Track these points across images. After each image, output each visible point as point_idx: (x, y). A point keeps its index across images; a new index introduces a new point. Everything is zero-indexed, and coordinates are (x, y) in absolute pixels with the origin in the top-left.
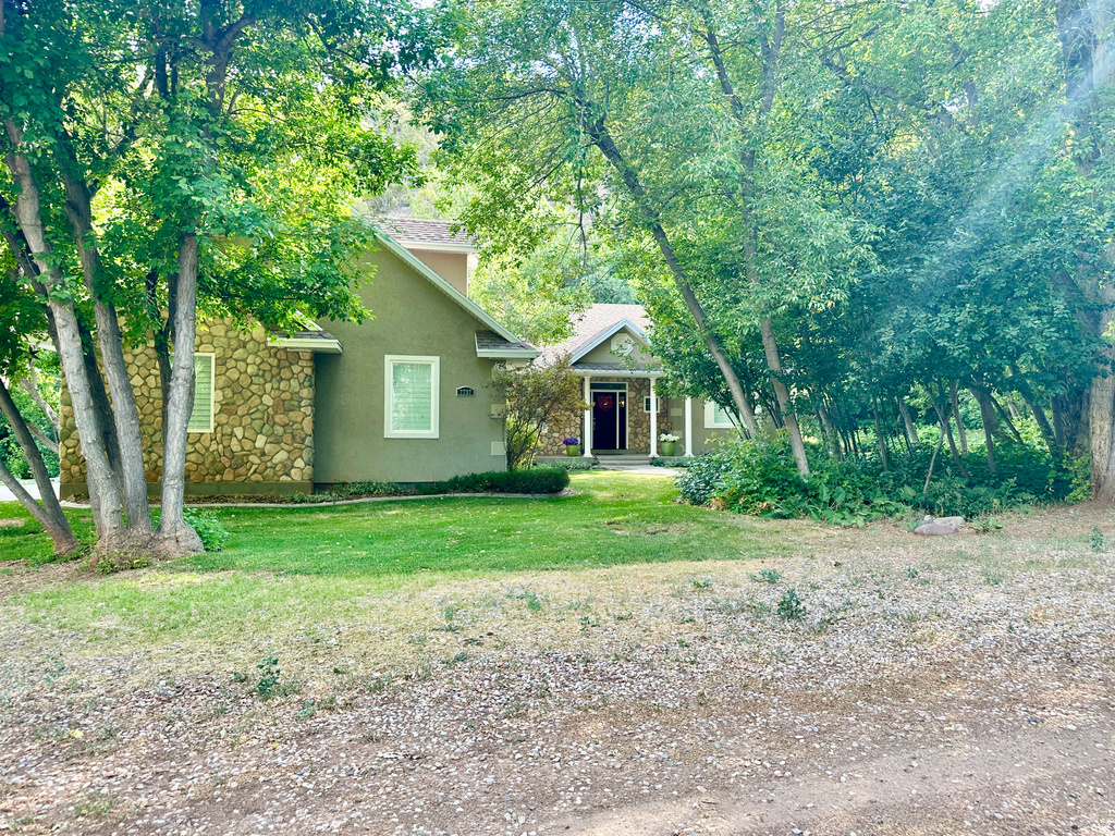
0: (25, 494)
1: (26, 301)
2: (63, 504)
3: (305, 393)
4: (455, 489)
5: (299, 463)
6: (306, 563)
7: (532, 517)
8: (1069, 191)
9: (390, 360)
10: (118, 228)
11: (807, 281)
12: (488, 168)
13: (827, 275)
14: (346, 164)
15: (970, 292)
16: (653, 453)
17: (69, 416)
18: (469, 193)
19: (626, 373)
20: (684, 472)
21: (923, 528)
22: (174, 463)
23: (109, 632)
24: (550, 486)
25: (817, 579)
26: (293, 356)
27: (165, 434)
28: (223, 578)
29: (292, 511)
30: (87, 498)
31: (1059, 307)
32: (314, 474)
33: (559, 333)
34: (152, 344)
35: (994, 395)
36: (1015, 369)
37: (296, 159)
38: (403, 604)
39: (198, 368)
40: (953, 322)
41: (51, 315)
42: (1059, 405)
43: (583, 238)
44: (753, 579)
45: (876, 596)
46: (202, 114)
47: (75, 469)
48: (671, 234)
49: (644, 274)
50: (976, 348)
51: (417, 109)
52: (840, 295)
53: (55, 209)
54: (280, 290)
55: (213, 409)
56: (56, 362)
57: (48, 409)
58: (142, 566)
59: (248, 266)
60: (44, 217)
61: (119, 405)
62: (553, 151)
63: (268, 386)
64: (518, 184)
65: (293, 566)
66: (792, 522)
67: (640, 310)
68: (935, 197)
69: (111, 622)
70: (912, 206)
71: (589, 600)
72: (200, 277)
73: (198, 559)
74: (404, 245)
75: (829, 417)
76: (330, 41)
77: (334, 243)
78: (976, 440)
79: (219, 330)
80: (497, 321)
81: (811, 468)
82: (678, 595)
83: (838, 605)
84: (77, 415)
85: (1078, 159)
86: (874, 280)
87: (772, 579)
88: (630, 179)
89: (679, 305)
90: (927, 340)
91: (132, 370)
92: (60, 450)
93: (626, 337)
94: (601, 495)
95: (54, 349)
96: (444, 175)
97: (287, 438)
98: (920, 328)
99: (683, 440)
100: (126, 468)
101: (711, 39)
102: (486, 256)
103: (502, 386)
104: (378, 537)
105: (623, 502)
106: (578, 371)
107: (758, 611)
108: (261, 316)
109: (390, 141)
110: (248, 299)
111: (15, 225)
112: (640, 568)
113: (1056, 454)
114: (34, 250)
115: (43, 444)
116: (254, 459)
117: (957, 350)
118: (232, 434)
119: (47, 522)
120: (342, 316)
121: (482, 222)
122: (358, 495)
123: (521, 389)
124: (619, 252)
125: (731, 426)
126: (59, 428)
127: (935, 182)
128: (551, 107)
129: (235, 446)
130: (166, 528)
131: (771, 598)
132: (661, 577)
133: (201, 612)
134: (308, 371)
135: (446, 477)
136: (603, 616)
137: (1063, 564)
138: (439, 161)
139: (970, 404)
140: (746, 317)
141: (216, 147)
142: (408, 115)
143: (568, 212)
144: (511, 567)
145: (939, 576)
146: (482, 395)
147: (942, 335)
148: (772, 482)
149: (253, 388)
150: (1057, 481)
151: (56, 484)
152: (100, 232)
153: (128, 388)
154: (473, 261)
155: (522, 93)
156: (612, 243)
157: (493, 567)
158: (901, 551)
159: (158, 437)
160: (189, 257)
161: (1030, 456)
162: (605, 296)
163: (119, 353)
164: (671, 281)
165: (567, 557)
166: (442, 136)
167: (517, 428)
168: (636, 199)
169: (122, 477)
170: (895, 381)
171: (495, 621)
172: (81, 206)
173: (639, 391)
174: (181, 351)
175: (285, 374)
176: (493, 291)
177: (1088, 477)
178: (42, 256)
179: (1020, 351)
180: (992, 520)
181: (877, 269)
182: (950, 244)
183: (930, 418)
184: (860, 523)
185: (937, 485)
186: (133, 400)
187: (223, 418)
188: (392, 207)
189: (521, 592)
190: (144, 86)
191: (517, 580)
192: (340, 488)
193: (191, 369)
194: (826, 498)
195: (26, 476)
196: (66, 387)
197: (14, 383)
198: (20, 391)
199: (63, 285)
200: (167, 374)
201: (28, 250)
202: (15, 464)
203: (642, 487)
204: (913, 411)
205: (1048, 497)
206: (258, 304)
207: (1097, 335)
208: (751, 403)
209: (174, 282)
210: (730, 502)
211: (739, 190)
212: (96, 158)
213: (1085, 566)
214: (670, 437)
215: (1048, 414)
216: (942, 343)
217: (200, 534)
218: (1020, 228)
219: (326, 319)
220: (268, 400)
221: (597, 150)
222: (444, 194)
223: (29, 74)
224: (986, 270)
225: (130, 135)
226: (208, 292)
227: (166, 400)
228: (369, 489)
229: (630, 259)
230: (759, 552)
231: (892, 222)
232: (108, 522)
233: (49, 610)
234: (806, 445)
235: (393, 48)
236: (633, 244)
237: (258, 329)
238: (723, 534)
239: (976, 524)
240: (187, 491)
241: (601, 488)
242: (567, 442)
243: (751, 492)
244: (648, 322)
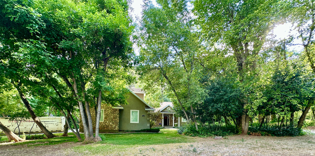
0: (74, 131)
1: (74, 101)
2: (80, 133)
3: (118, 116)
4: (141, 131)
5: (117, 127)
6: (118, 143)
7: (154, 136)
8: (239, 85)
9: (131, 111)
10: (89, 89)
11: (198, 99)
12: (147, 81)
13: (201, 98)
14: (125, 80)
15: (223, 101)
16: (173, 126)
17: (81, 119)
18: (145, 84)
19: (169, 113)
20: (178, 129)
21: (216, 138)
22: (97, 127)
23: (86, 153)
24: (157, 131)
25: (199, 146)
26: (116, 110)
27: (96, 122)
28: (105, 145)
29: (116, 134)
30: (84, 132)
31: (237, 104)
32: (119, 129)
33: (158, 107)
34: (94, 108)
35: (227, 117)
36: (230, 113)
37: (117, 79)
38: (133, 150)
39: (101, 112)
40: (220, 106)
41: (78, 103)
42: (237, 119)
43: (162, 92)
44: (189, 146)
45: (208, 149)
46: (102, 71)
47: (82, 127)
48: (176, 91)
49: (172, 97)
50: (224, 110)
51: (136, 72)
52: (203, 101)
53: (79, 86)
54: (114, 99)
55: (103, 118)
56: (79, 110)
57: (77, 118)
58: (92, 143)
59: (109, 96)
60: (77, 87)
61: (89, 117)
62: (158, 78)
63: (112, 115)
64: (152, 83)
65: (116, 143)
66: (195, 137)
67: (171, 103)
68: (218, 86)
69: (87, 152)
70: (214, 87)
71: (163, 149)
72: (102, 97)
73: (101, 142)
74: (134, 92)
75: (201, 120)
76: (123, 60)
77: (123, 92)
78: (224, 124)
79: (105, 106)
80: (148, 104)
81: (198, 128)
82: (177, 148)
83: (202, 150)
84: (82, 119)
85: (240, 80)
86: (208, 99)
87: (192, 146)
88: (170, 82)
89: (178, 102)
90: (216, 108)
91: (91, 112)
92: (79, 124)
93: (169, 107)
94: (165, 133)
95: (79, 108)
96: (140, 82)
97: (115, 123)
98: (215, 107)
99: (178, 124)
100: (90, 127)
101: (183, 61)
102: (147, 94)
103: (149, 115)
104: (129, 139)
105: (169, 134)
106: (161, 113)
107: (190, 151)
108: (111, 103)
109: (132, 76)
110: (109, 101)
111: (73, 89)
112: (171, 144)
113: (237, 127)
114: (76, 93)
115: (77, 124)
116: (110, 126)
117: (221, 110)
118: (106, 122)
119: (77, 136)
120: (124, 104)
121: (146, 89)
122: (126, 132)
123: (152, 115)
124: (168, 94)
125: (186, 122)
126: (79, 121)
127: (218, 84)
128: (157, 71)
129: (107, 124)
130: (96, 137)
131: (192, 149)
132: (174, 146)
133: (101, 150)
134: (118, 112)
135: (140, 129)
136: (165, 152)
137: (237, 144)
138: (139, 79)
139: (223, 118)
140: (188, 104)
141: (104, 77)
142: (135, 72)
143: (160, 87)
144: (150, 144)
145: (218, 146)
146: (146, 116)
147: (219, 108)
148: (192, 131)
149: (110, 115)
150: (237, 131)
151: (79, 130)
152: (86, 90)
153: (90, 115)
154: (145, 95)
155: (153, 69)
156: (167, 92)
157: (147, 144)
158: (212, 142)
159: (94, 123)
160: (100, 94)
161: (232, 127)
162: (166, 101)
163: (89, 109)
164: (176, 98)
165: (159, 142)
166: (140, 76)
167: (151, 122)
168: (171, 86)
169: (89, 129)
170: (211, 115)
171: (148, 152)
172: (83, 86)
173: (171, 116)
174: (99, 109)
175: (115, 113)
176: (148, 100)
177: (241, 130)
178: (77, 94)
179: (231, 110)
180: (226, 137)
181: (209, 97)
182: (220, 93)
183: (217, 121)
184: (206, 137)
185: (218, 131)
186: (91, 117)
187: (105, 120)
188: (132, 86)
189: (152, 148)
190: (94, 67)
191: (151, 146)
192: (123, 131)
193: (100, 112)
194: (200, 133)
195: (74, 129)
196: (80, 114)
197: (72, 113)
198: (73, 115)
199: (80, 98)
200: (96, 113)
201: (75, 93)
202: (72, 127)
203: (171, 131)
204: (214, 120)
205: (235, 133)
206: (111, 102)
207: (243, 108)
208: (189, 118)
209: (98, 98)
210: (186, 134)
211: (187, 84)
212: (86, 78)
213: (241, 144)
214: (176, 123)
215: (235, 120)
216: (219, 109)
217: (101, 138)
218: (231, 91)
219: (121, 104)
220: (112, 117)
221: (164, 78)
222: (140, 84)
223: (75, 65)
224: (225, 97)
225: (91, 75)
226: (103, 100)
227: (96, 116)
228: (128, 131)
229: (170, 95)
230: (190, 142)
231: (211, 90)
232: (87, 136)
233: (77, 150)
234: (197, 125)
235: (132, 62)
236: (170, 92)
237: (111, 106)
238: (184, 139)
239: (224, 137)
240: (99, 131)
241: (165, 132)
242: (159, 124)
243: (189, 132)
244: (173, 105)
